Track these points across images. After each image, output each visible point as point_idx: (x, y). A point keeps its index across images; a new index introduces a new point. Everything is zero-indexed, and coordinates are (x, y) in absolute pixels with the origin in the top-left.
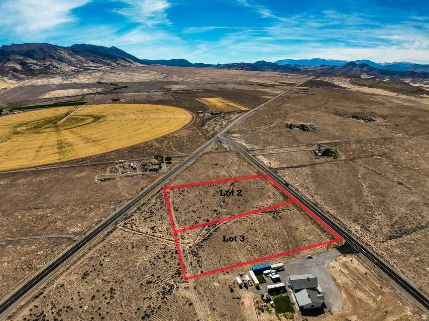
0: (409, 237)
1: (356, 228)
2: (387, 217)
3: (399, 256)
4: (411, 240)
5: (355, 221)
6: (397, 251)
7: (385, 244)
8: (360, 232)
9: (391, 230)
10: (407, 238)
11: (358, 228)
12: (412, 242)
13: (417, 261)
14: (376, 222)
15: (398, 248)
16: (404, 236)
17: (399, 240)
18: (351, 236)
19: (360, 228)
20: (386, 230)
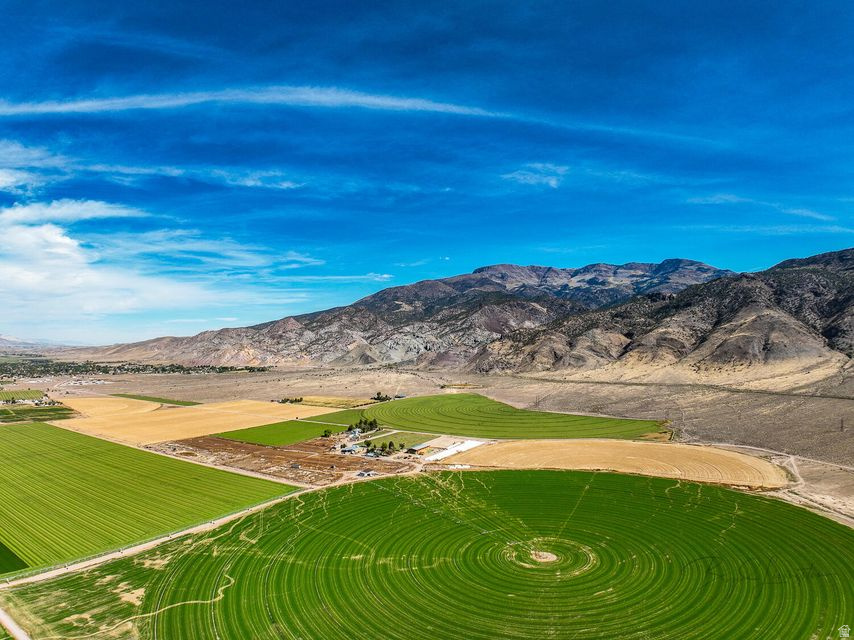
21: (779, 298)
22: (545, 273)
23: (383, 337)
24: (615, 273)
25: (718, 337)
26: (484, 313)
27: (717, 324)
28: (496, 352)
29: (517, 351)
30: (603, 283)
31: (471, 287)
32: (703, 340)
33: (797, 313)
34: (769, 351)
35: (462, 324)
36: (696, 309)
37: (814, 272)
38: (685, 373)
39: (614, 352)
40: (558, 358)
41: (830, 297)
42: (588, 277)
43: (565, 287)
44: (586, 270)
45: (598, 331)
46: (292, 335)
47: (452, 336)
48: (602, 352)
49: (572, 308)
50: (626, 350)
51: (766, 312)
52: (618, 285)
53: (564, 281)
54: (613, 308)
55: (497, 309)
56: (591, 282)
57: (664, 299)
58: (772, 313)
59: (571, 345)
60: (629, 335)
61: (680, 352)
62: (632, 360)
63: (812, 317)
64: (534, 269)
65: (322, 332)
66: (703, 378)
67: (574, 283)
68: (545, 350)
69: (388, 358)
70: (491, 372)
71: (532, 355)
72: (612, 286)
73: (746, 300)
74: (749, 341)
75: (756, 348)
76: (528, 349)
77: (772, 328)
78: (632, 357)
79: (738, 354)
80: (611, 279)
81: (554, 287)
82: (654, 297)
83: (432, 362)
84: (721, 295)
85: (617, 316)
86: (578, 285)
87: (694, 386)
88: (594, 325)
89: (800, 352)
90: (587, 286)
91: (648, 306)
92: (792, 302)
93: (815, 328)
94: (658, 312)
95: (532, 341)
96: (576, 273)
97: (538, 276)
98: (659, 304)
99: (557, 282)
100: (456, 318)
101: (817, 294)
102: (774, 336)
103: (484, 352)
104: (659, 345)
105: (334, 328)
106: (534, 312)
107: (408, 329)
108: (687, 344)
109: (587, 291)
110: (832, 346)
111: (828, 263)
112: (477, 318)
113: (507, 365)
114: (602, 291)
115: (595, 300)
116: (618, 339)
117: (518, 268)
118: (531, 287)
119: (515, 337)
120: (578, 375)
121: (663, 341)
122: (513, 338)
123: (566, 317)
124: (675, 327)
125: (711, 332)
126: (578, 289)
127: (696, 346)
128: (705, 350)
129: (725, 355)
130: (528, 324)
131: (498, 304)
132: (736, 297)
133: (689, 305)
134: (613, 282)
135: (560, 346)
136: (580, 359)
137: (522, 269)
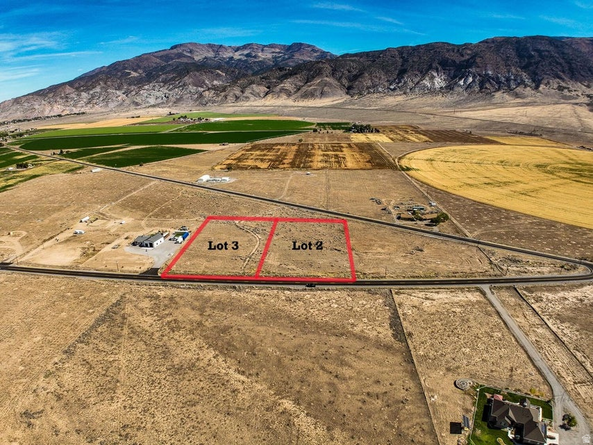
0: (98, 315)
1: (163, 292)
2: (139, 327)
3: (103, 291)
4: (94, 312)
5: (172, 298)
6: (104, 294)
7: (120, 294)
8: (155, 290)
9: (123, 312)
10: (99, 312)
11: (162, 294)
12: (91, 311)
13: (81, 295)
14: (147, 311)
15: (105, 297)
16: (104, 312)
17: (107, 305)
18: (160, 282)
19: (159, 293)
20: (129, 308)
21: (333, 73)
22: (218, 49)
23: (134, 93)
24: (262, 50)
25: (305, 88)
26: (190, 77)
27: (306, 83)
28: (207, 96)
29: (218, 95)
30: (255, 57)
31: (172, 59)
32: (299, 89)
33: (339, 80)
34: (323, 94)
35: (179, 83)
36: (298, 76)
37: (352, 61)
38: (290, 102)
39: (262, 95)
40: (237, 98)
41: (355, 73)
42: (246, 52)
43: (231, 58)
44: (245, 47)
45: (254, 85)
46: (73, 95)
47: (176, 90)
48: (257, 95)
49: (239, 73)
50: (267, 94)
51: (326, 79)
52: (264, 59)
53: (231, 55)
54: (262, 74)
55: (198, 74)
56: (248, 55)
57: (286, 70)
58: (328, 79)
59: (242, 92)
60: (268, 88)
61: (289, 94)
62: (269, 98)
63: (345, 81)
64: (210, 46)
65: (91, 92)
66: (296, 104)
67: (237, 56)
68: (231, 94)
69: (148, 102)
70: (208, 105)
71: (226, 97)
72: (260, 59)
73: (319, 73)
74: (315, 90)
75: (318, 93)
76: (223, 94)
77: (325, 86)
78: (269, 97)
79: (311, 95)
80: (260, 54)
81: (224, 58)
82: (281, 69)
83: (175, 103)
84: (310, 70)
85: (263, 78)
86: (239, 57)
87: (292, 106)
88: (252, 83)
89: (334, 95)
90: (245, 58)
91: (278, 74)
92: (338, 74)
93: (344, 86)
94: (282, 76)
95: (224, 90)
96: (237, 49)
97: (213, 51)
98: (284, 72)
99: (227, 55)
100: (173, 79)
101: (349, 72)
102: (325, 88)
103: (201, 96)
104: (281, 92)
105: (98, 89)
106: (218, 75)
107: (146, 87)
108: (292, 92)
109: (246, 61)
110: (347, 93)
111: (361, 57)
112: (187, 79)
113: (214, 102)
114: (255, 62)
115: (251, 68)
116: (263, 89)
117: (200, 45)
118: (210, 59)
119: (215, 88)
120: (247, 104)
121: (283, 90)
122: (215, 89)
123: (238, 79)
124: (288, 84)
125: (302, 86)
126: (240, 60)
127: (296, 92)
128: (299, 94)
129: (306, 96)
130: (215, 82)
131: (198, 71)
132: (316, 71)
133: (296, 74)
134: (262, 56)
135: (238, 92)
136: (247, 97)
137: (203, 45)
